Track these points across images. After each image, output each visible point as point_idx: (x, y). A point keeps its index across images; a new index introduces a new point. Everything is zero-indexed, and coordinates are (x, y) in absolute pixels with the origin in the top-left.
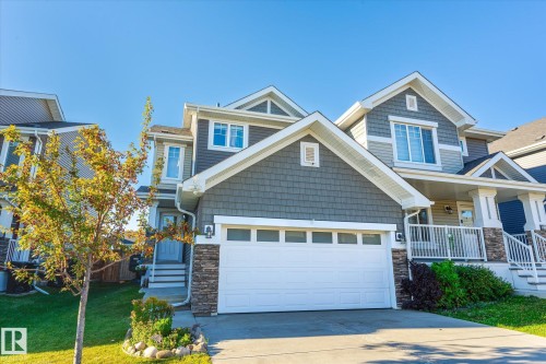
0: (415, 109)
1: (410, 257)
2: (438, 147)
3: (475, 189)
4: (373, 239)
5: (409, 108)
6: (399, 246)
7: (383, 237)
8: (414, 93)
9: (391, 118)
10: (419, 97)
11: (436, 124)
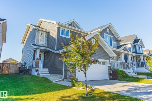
0: (109, 32)
1: (111, 68)
2: (113, 42)
3: (121, 53)
4: (104, 63)
5: (108, 32)
6: (109, 65)
7: (106, 63)
8: (109, 28)
9: (105, 34)
10: (110, 29)
11: (112, 37)
